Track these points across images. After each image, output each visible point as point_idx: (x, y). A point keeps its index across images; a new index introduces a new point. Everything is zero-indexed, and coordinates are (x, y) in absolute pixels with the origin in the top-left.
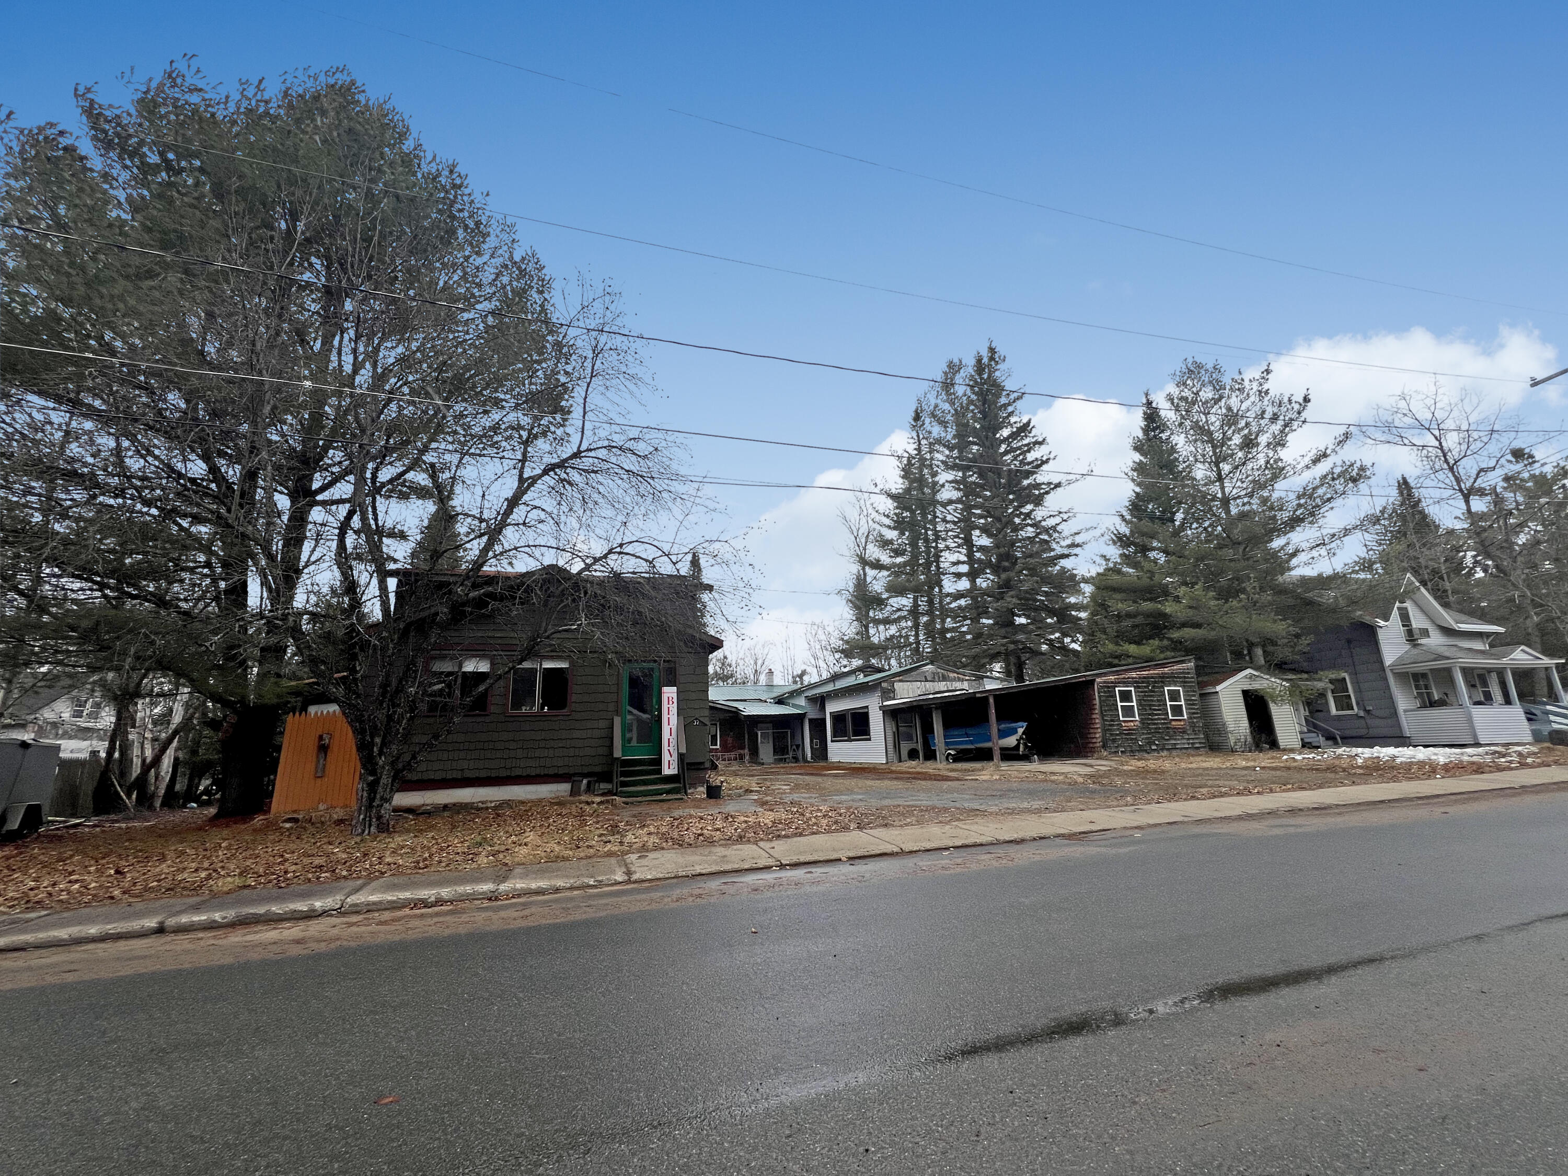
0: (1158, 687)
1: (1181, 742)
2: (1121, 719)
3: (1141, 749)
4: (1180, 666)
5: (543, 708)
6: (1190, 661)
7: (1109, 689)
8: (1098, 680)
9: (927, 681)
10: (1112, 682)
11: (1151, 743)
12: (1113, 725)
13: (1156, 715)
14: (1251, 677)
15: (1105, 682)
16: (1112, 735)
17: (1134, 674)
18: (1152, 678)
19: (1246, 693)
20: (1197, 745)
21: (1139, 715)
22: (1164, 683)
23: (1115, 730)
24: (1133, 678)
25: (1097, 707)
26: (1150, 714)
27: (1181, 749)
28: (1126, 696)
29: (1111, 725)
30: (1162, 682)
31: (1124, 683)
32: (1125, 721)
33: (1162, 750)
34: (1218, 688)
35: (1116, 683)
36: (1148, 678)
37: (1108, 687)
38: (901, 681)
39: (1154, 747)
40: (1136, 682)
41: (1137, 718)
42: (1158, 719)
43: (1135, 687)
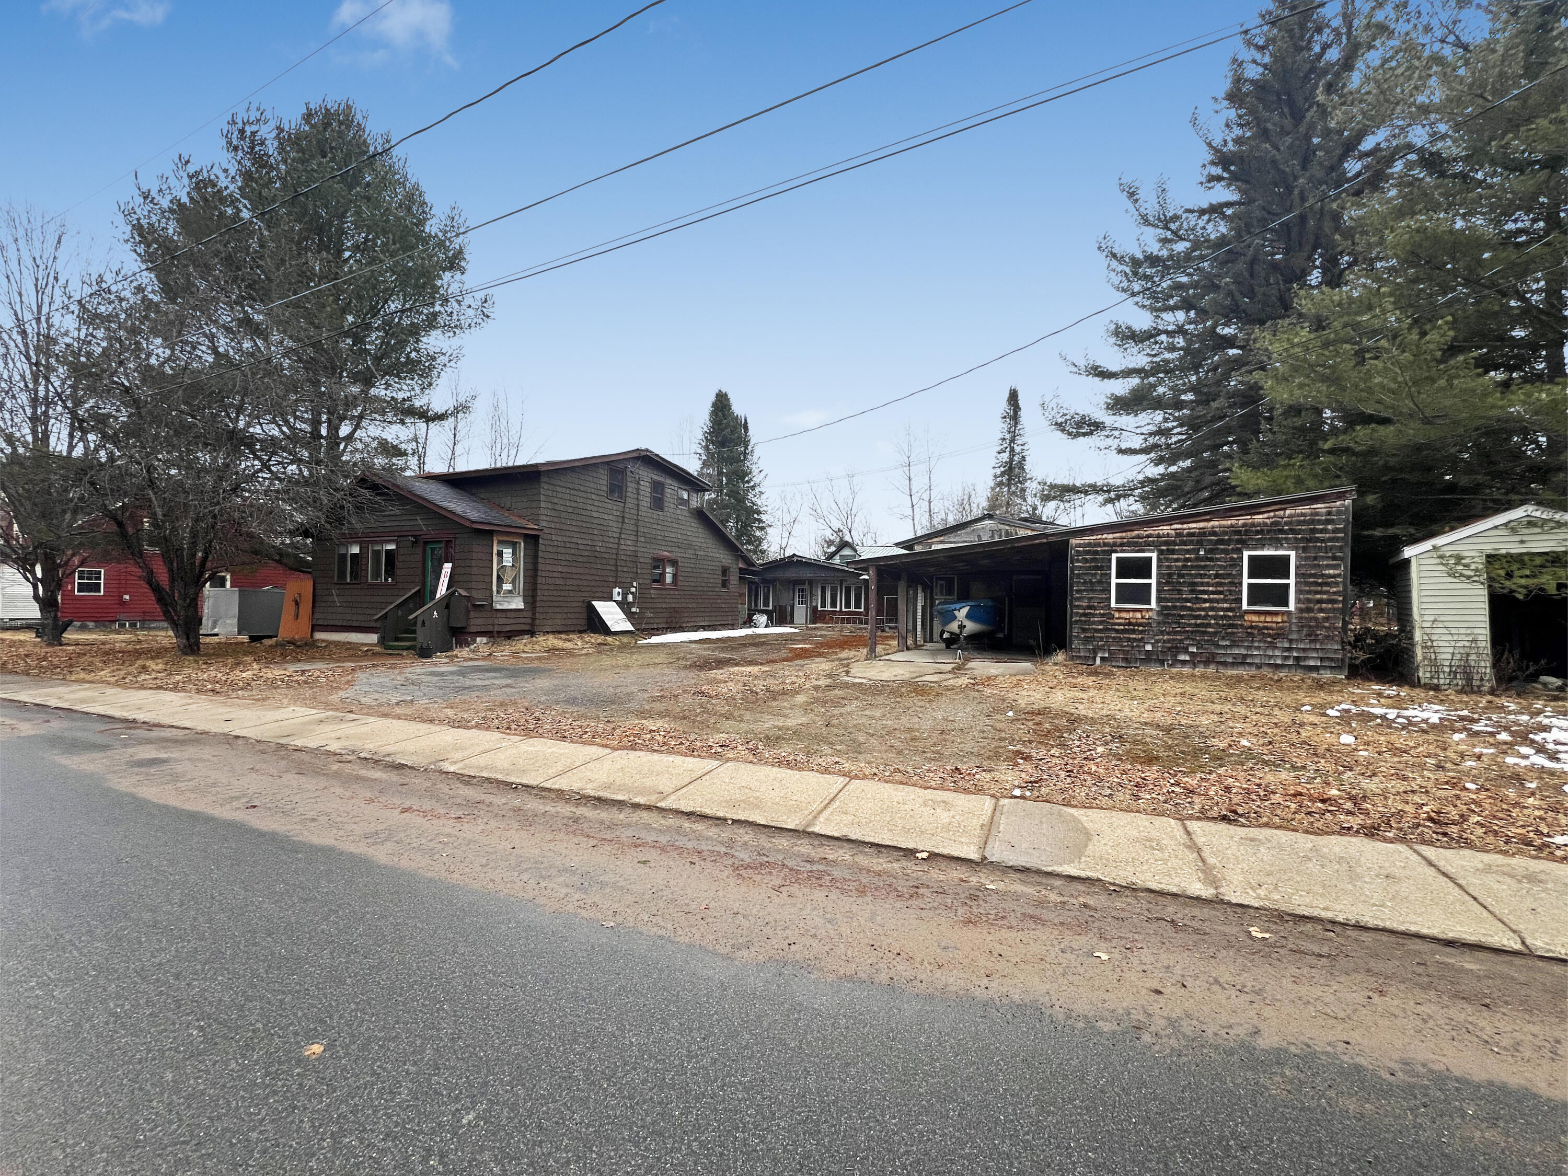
0: (1225, 551)
2: (1113, 604)
3: (1149, 658)
4: (1300, 510)
5: (386, 579)
6: (1341, 496)
7: (1095, 556)
8: (1074, 541)
10: (1105, 545)
11: (1175, 649)
12: (1093, 615)
13: (1205, 601)
14: (1528, 524)
15: (1089, 545)
16: (1084, 630)
17: (1165, 529)
18: (1214, 533)
19: (1494, 560)
20: (1312, 663)
21: (1159, 600)
22: (1245, 544)
23: (1094, 623)
24: (1159, 536)
25: (1068, 585)
26: (1188, 600)
27: (1259, 667)
28: (1136, 568)
29: (1085, 615)
30: (1238, 542)
31: (1136, 544)
32: (1120, 610)
33: (1207, 663)
34: (1411, 552)
35: (1114, 547)
36: (1204, 534)
37: (1096, 553)
39: (1182, 657)
40: (1166, 543)
41: (1154, 605)
42: (1212, 609)
43: (1161, 552)
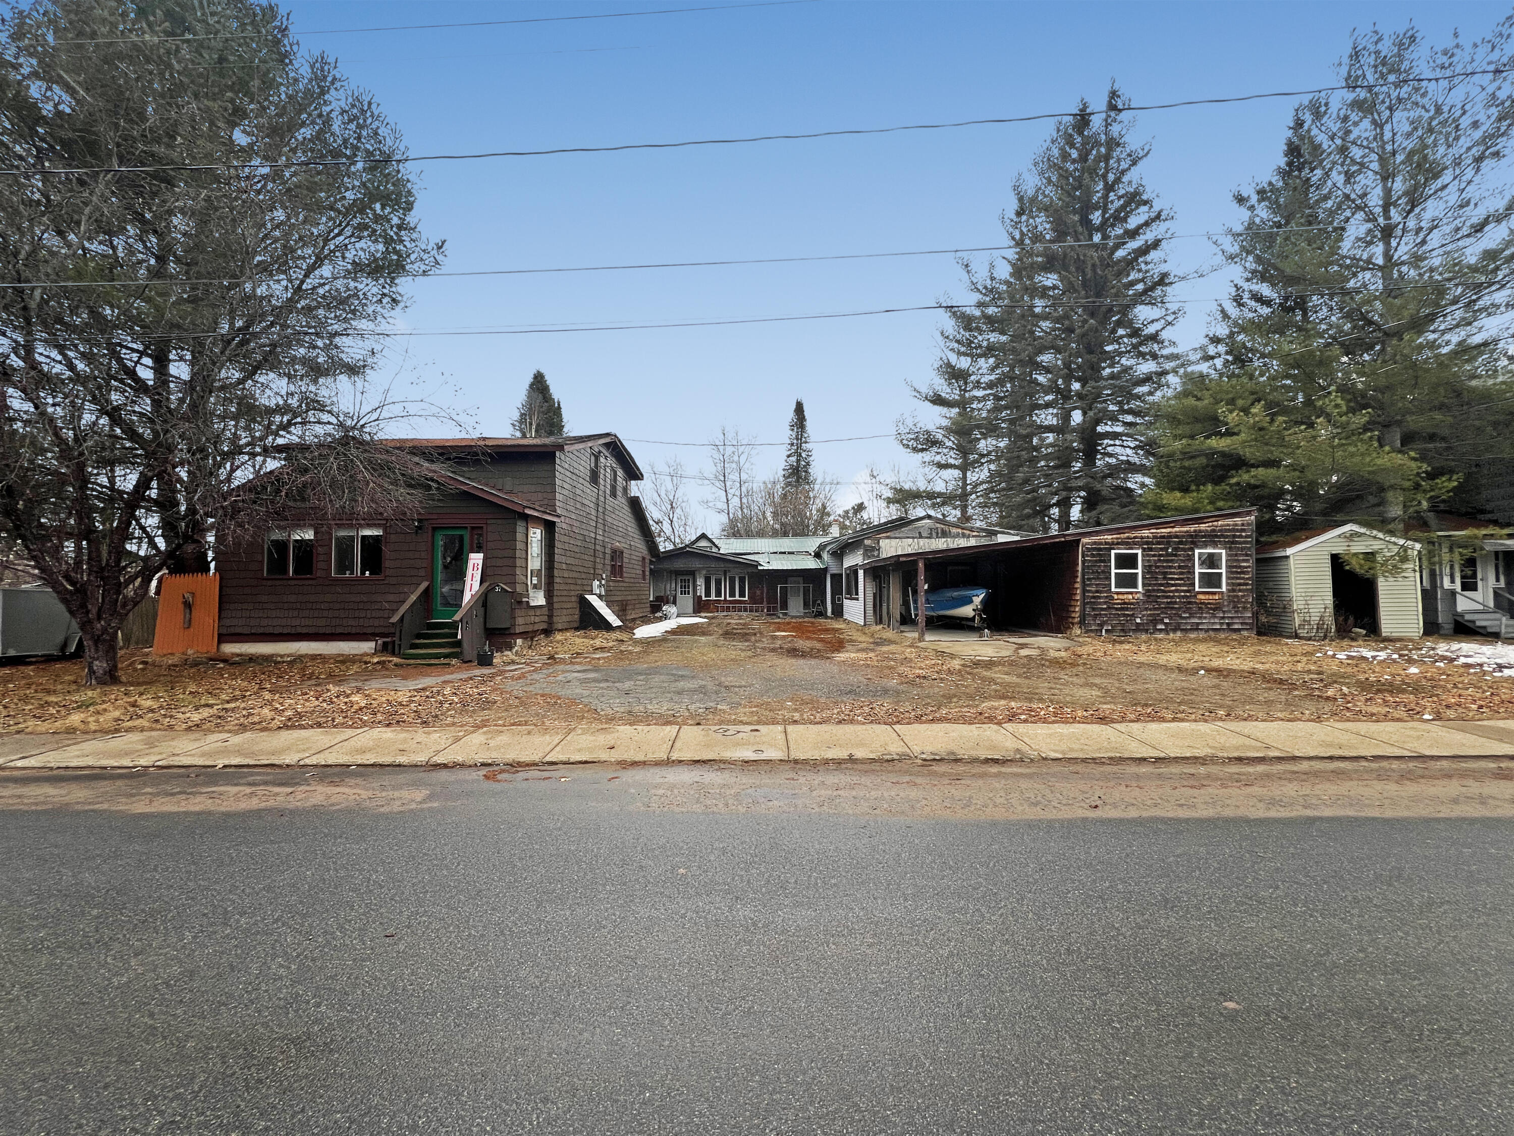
0: (1184, 550)
1: (1206, 621)
2: (1113, 589)
3: (1139, 629)
4: (1230, 521)
5: (363, 573)
6: (1249, 513)
7: (1101, 553)
8: (1085, 540)
9: (921, 537)
10: (1106, 543)
11: (1155, 621)
12: (1099, 597)
13: (1173, 585)
14: (1353, 535)
15: (1095, 543)
16: (1094, 609)
17: (1146, 533)
18: (1177, 537)
19: (1335, 558)
20: (1236, 627)
21: (1144, 585)
22: (1195, 544)
23: (1100, 603)
24: (1142, 538)
25: (1079, 574)
26: (1162, 585)
27: (1207, 630)
28: (1127, 561)
29: (1094, 597)
30: (1192, 543)
31: (1127, 543)
32: (1118, 593)
33: (1175, 630)
34: (1289, 551)
35: (1112, 545)
36: (1170, 537)
37: (1100, 549)
38: (888, 537)
39: (1160, 627)
40: (1147, 543)
41: (1140, 589)
42: (1177, 591)
43: (1144, 550)
